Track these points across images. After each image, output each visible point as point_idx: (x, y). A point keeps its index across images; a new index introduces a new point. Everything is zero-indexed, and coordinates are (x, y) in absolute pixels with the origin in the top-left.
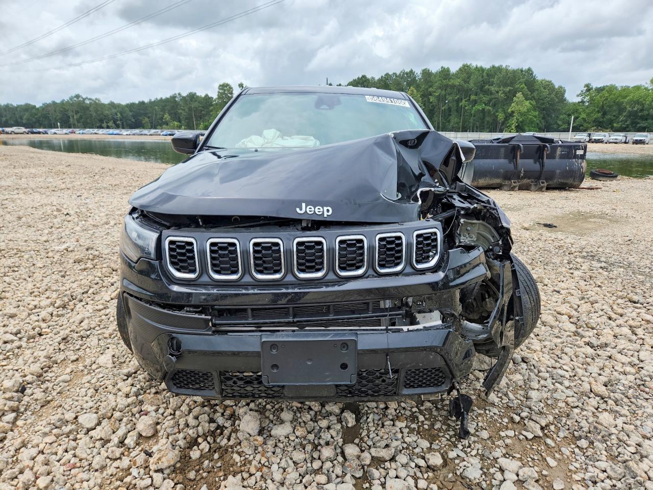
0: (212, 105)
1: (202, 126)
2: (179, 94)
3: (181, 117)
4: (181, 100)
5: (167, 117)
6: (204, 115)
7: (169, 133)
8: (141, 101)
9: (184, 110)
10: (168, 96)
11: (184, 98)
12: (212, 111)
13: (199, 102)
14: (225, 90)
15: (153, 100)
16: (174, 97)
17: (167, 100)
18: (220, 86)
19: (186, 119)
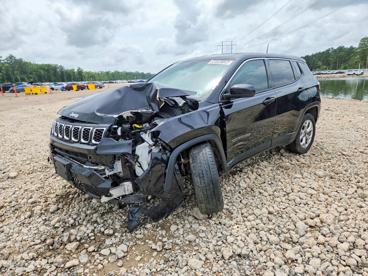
0: (353, 53)
1: (342, 67)
2: (332, 48)
3: (330, 63)
4: (332, 52)
5: (320, 63)
6: (347, 60)
7: (317, 73)
8: (307, 55)
9: (333, 58)
10: (324, 50)
11: (335, 50)
12: (352, 56)
13: (345, 52)
14: (365, 42)
15: (314, 54)
16: (328, 51)
17: (323, 53)
18: (362, 39)
19: (334, 63)
